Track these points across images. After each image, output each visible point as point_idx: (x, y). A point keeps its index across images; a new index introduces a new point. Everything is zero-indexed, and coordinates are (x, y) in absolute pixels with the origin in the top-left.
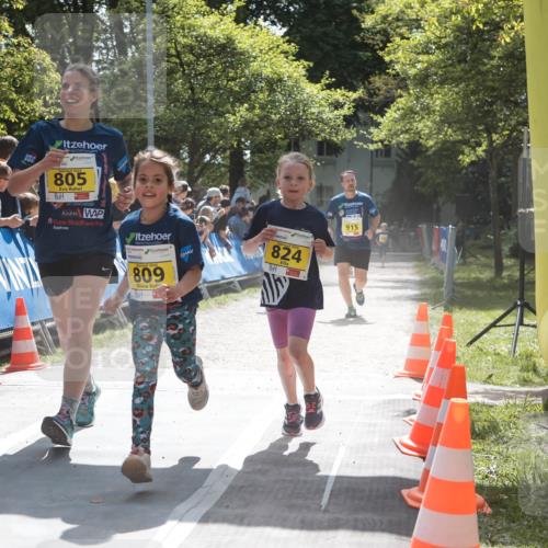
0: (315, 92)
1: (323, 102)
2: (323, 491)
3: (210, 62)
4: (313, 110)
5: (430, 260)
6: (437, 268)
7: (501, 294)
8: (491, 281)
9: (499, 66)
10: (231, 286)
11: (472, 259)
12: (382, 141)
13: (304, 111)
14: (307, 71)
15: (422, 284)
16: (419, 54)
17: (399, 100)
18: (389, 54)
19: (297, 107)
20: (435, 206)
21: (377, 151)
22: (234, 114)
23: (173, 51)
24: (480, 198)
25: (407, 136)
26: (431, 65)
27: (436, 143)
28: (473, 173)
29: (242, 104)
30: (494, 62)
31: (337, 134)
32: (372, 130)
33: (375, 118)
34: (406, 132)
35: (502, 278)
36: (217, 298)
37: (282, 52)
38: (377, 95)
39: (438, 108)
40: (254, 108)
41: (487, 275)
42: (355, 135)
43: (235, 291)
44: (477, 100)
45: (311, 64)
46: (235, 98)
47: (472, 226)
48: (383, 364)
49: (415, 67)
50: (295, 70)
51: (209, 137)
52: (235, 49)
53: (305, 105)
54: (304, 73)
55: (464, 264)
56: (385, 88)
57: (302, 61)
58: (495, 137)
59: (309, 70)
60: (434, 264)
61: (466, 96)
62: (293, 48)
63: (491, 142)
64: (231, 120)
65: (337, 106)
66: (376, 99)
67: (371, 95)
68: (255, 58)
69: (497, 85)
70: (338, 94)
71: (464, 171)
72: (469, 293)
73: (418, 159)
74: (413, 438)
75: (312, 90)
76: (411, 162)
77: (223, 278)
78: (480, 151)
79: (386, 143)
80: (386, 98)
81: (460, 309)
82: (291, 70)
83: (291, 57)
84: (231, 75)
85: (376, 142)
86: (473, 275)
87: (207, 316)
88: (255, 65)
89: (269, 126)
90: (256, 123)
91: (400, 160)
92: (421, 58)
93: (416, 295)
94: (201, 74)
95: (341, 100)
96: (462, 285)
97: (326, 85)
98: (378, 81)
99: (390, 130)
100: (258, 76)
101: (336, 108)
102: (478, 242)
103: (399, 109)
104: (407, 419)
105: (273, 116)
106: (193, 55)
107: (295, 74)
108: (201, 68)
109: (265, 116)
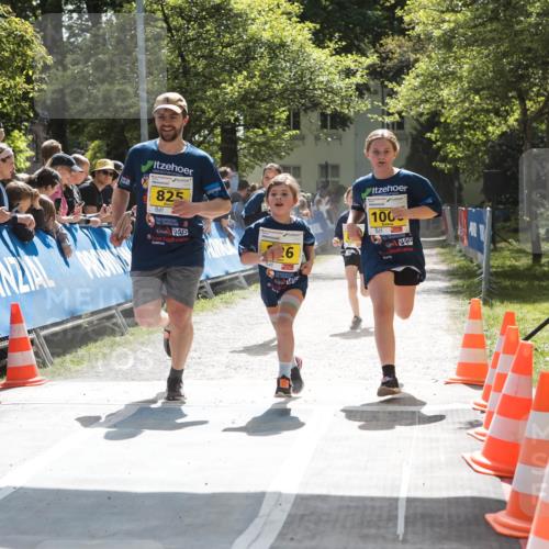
0: (323, 58)
1: (332, 69)
2: (396, 517)
3: (202, 26)
4: (321, 79)
5: (455, 246)
6: (464, 255)
7: (544, 284)
8: (529, 269)
9: (538, 24)
10: (236, 282)
11: (503, 245)
12: (399, 113)
13: (311, 79)
14: (314, 34)
15: (451, 274)
16: (443, 12)
17: (417, 65)
18: (409, 13)
19: (302, 76)
20: (457, 184)
21: (393, 123)
22: (232, 85)
23: (159, 15)
24: (509, 173)
25: (427, 106)
26: (458, 25)
27: (461, 113)
28: (500, 145)
29: (240, 72)
30: (533, 20)
31: (349, 105)
32: (388, 100)
33: (390, 86)
34: (427, 101)
35: (542, 266)
36: (221, 296)
37: (283, 13)
38: (391, 59)
39: (465, 74)
40: (254, 76)
41: (524, 262)
42: (369, 106)
43: (242, 288)
44: (509, 63)
45: (318, 27)
46: (232, 66)
47: (501, 207)
48: (428, 368)
49: (440, 28)
50: (299, 33)
51: (203, 112)
52: (231, 10)
53: (312, 73)
54: (310, 36)
55: (495, 250)
56: (398, 51)
57: (308, 23)
58: (529, 104)
59: (315, 33)
60: (460, 251)
61: (498, 59)
62: (296, 8)
63: (524, 110)
64: (228, 90)
65: (349, 73)
66: (389, 63)
67: (383, 60)
68: (253, 20)
69: (535, 46)
70: (349, 61)
71: (490, 144)
72: (508, 283)
73: (436, 131)
74: (486, 454)
75: (319, 56)
76: (429, 135)
77: (227, 274)
78: (512, 120)
79: (404, 114)
80: (401, 62)
81: (502, 302)
82: (294, 33)
83: (295, 19)
84: (226, 40)
85: (392, 114)
86: (508, 263)
87: (216, 317)
88: (253, 29)
89: (270, 97)
90: (257, 94)
91: (414, 132)
92: (447, 17)
93: (447, 288)
94: (192, 40)
95: (352, 66)
96: (496, 274)
97: (335, 49)
98: (391, 43)
99: (408, 100)
100: (257, 41)
101: (348, 76)
102: (508, 224)
103: (418, 76)
104: (472, 431)
105: (275, 86)
106: (183, 18)
107: (300, 38)
108: (191, 33)
109: (267, 86)
